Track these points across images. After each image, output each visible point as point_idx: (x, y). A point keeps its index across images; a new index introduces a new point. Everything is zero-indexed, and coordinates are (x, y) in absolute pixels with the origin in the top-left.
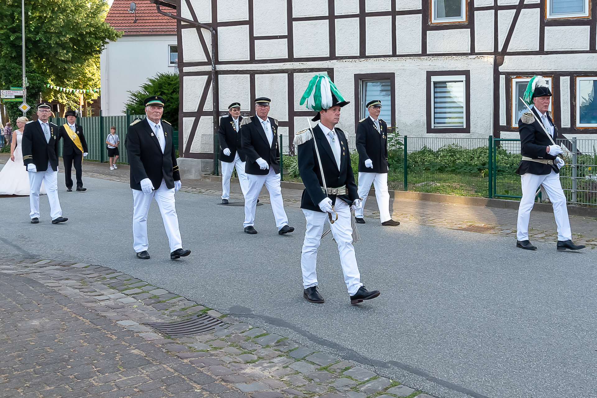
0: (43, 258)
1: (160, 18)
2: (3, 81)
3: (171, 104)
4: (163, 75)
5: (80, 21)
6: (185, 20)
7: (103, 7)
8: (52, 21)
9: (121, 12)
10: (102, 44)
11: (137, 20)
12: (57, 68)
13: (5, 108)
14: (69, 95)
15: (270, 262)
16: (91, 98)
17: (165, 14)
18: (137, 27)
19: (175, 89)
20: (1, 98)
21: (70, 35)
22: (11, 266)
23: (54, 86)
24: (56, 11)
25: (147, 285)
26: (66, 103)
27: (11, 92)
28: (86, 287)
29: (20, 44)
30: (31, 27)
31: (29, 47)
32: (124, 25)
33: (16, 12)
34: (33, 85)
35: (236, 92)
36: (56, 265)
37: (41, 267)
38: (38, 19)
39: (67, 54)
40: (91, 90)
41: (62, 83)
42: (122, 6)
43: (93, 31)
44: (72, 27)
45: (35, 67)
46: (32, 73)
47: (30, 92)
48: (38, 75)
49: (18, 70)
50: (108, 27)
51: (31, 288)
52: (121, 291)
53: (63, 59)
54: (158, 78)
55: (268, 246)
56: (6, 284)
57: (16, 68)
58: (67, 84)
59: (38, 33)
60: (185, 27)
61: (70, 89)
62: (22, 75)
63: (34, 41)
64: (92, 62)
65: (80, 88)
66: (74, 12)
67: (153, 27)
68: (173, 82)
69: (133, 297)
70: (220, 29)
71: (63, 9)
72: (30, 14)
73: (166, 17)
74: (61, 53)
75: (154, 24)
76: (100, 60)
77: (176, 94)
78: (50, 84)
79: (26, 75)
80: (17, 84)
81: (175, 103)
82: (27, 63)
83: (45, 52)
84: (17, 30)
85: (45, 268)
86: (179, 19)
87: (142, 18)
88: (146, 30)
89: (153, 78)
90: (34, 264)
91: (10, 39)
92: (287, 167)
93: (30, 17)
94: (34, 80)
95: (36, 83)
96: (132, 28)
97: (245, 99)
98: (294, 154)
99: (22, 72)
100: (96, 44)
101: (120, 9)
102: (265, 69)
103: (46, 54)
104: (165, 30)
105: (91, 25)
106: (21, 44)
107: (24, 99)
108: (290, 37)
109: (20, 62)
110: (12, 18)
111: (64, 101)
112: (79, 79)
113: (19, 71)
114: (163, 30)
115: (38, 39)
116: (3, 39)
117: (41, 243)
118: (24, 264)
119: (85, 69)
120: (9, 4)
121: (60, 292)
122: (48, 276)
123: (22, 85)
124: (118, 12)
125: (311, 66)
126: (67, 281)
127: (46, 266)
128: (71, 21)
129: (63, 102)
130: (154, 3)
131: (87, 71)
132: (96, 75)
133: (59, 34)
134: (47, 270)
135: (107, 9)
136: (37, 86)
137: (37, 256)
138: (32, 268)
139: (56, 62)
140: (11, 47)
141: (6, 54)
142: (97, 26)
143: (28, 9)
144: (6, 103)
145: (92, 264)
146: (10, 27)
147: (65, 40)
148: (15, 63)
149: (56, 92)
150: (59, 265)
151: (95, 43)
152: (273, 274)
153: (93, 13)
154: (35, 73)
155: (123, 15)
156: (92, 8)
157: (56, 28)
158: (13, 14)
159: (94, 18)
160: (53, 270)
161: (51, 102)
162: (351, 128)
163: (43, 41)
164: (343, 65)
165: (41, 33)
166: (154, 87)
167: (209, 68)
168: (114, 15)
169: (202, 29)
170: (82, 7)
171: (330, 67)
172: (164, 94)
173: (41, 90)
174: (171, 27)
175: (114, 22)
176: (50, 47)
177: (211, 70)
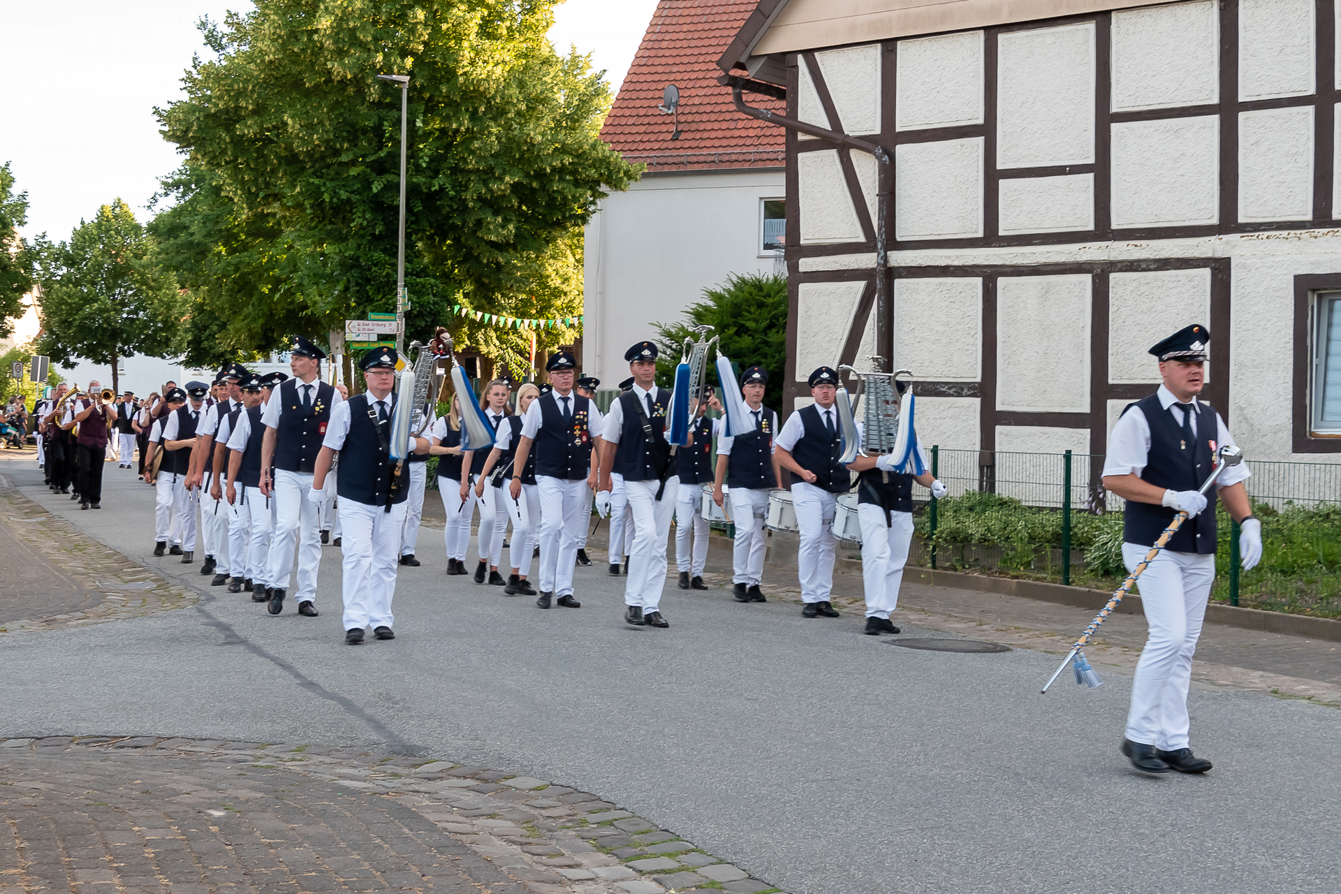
0: (435, 755)
1: (740, 124)
2: (352, 296)
3: (763, 360)
4: (743, 280)
5: (539, 138)
6: (808, 129)
7: (596, 101)
8: (471, 142)
9: (642, 112)
10: (591, 199)
11: (681, 131)
12: (481, 262)
13: (353, 365)
14: (505, 333)
15: (1030, 817)
16: (558, 343)
17: (756, 115)
18: (682, 152)
19: (776, 317)
20: (346, 342)
21: (512, 175)
22: (359, 769)
23: (469, 309)
24: (480, 114)
25: (693, 851)
26: (497, 354)
27: (368, 325)
28: (539, 841)
29: (393, 201)
30: (422, 158)
31: (416, 210)
32: (648, 146)
33: (387, 120)
34: (421, 306)
35: (941, 329)
36: (465, 778)
37: (429, 779)
38: (437, 138)
39: (503, 227)
40: (559, 321)
41: (489, 303)
42: (642, 95)
43: (570, 163)
44: (517, 156)
45: (426, 260)
46: (420, 277)
47: (413, 325)
48: (432, 281)
49: (388, 270)
50: (607, 153)
51: (406, 830)
52: (625, 860)
53: (493, 238)
54: (732, 289)
55: (1025, 769)
56: (349, 814)
57: (384, 265)
58: (500, 305)
59: (437, 173)
60: (808, 147)
61: (507, 319)
62: (396, 282)
63: (426, 193)
64: (563, 247)
65: (531, 316)
66: (523, 116)
67: (721, 151)
68: (770, 300)
69: (655, 880)
70: (901, 150)
71: (498, 108)
72: (419, 124)
73: (756, 123)
74: (489, 223)
75: (725, 142)
76: (585, 241)
77: (778, 332)
78: (460, 304)
79: (405, 281)
80: (385, 304)
81: (774, 357)
82: (409, 251)
83: (451, 222)
84: (387, 166)
85: (439, 783)
86: (792, 125)
87: (694, 127)
88: (702, 159)
89: (719, 290)
90: (413, 770)
91: (371, 189)
92: (1082, 544)
93: (420, 132)
94: (424, 294)
95: (429, 303)
96: (668, 153)
97: (966, 347)
98: (1104, 507)
99: (397, 274)
100: (575, 199)
101: (638, 103)
102: (1026, 261)
103: (454, 227)
104: (752, 157)
105: (564, 150)
106: (395, 203)
107: (398, 345)
108: (1101, 169)
109: (392, 249)
110: (376, 136)
111: (492, 348)
112: (531, 292)
113: (390, 271)
114: (748, 158)
115: (437, 187)
116: (356, 191)
117: (430, 716)
118: (390, 768)
119: (547, 265)
120: (371, 100)
121: (474, 847)
122: (447, 804)
123: (395, 307)
124: (634, 112)
125: (1163, 252)
126: (491, 820)
127: (441, 778)
128: (517, 139)
129: (489, 353)
130: (727, 85)
131: (550, 270)
132: (573, 282)
133: (487, 175)
134: (443, 789)
135: (606, 105)
136: (431, 309)
137: (420, 749)
138: (408, 781)
139: (478, 246)
140: (373, 210)
141: (362, 227)
142: (580, 151)
143: (416, 111)
144: (357, 354)
145: (554, 782)
146: (373, 158)
147: (500, 189)
148: (382, 250)
149: (476, 326)
150: (473, 777)
151: (573, 196)
152: (1039, 853)
153: (569, 117)
154: (427, 275)
155: (646, 120)
156: (568, 105)
157: (481, 158)
158: (381, 125)
159: (573, 129)
160: (458, 791)
161: (460, 351)
162: (1280, 435)
163: (448, 192)
164: (1261, 248)
165: (444, 173)
166: (719, 312)
167: (868, 260)
168: (623, 121)
169: (854, 154)
170: (544, 101)
171: (1219, 255)
172: (746, 333)
173: (439, 320)
174: (769, 149)
175: (622, 138)
176: (464, 209)
177: (875, 266)
